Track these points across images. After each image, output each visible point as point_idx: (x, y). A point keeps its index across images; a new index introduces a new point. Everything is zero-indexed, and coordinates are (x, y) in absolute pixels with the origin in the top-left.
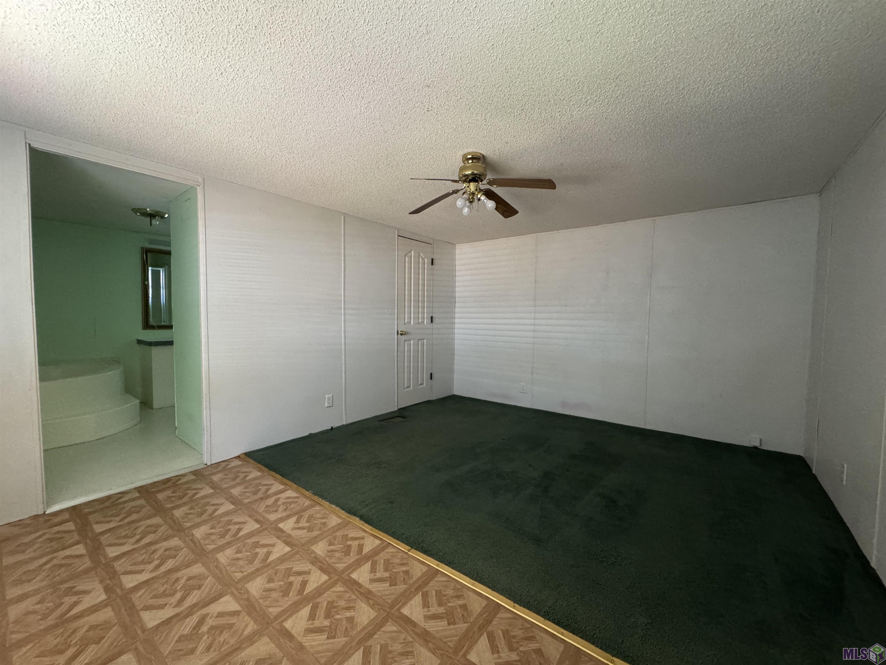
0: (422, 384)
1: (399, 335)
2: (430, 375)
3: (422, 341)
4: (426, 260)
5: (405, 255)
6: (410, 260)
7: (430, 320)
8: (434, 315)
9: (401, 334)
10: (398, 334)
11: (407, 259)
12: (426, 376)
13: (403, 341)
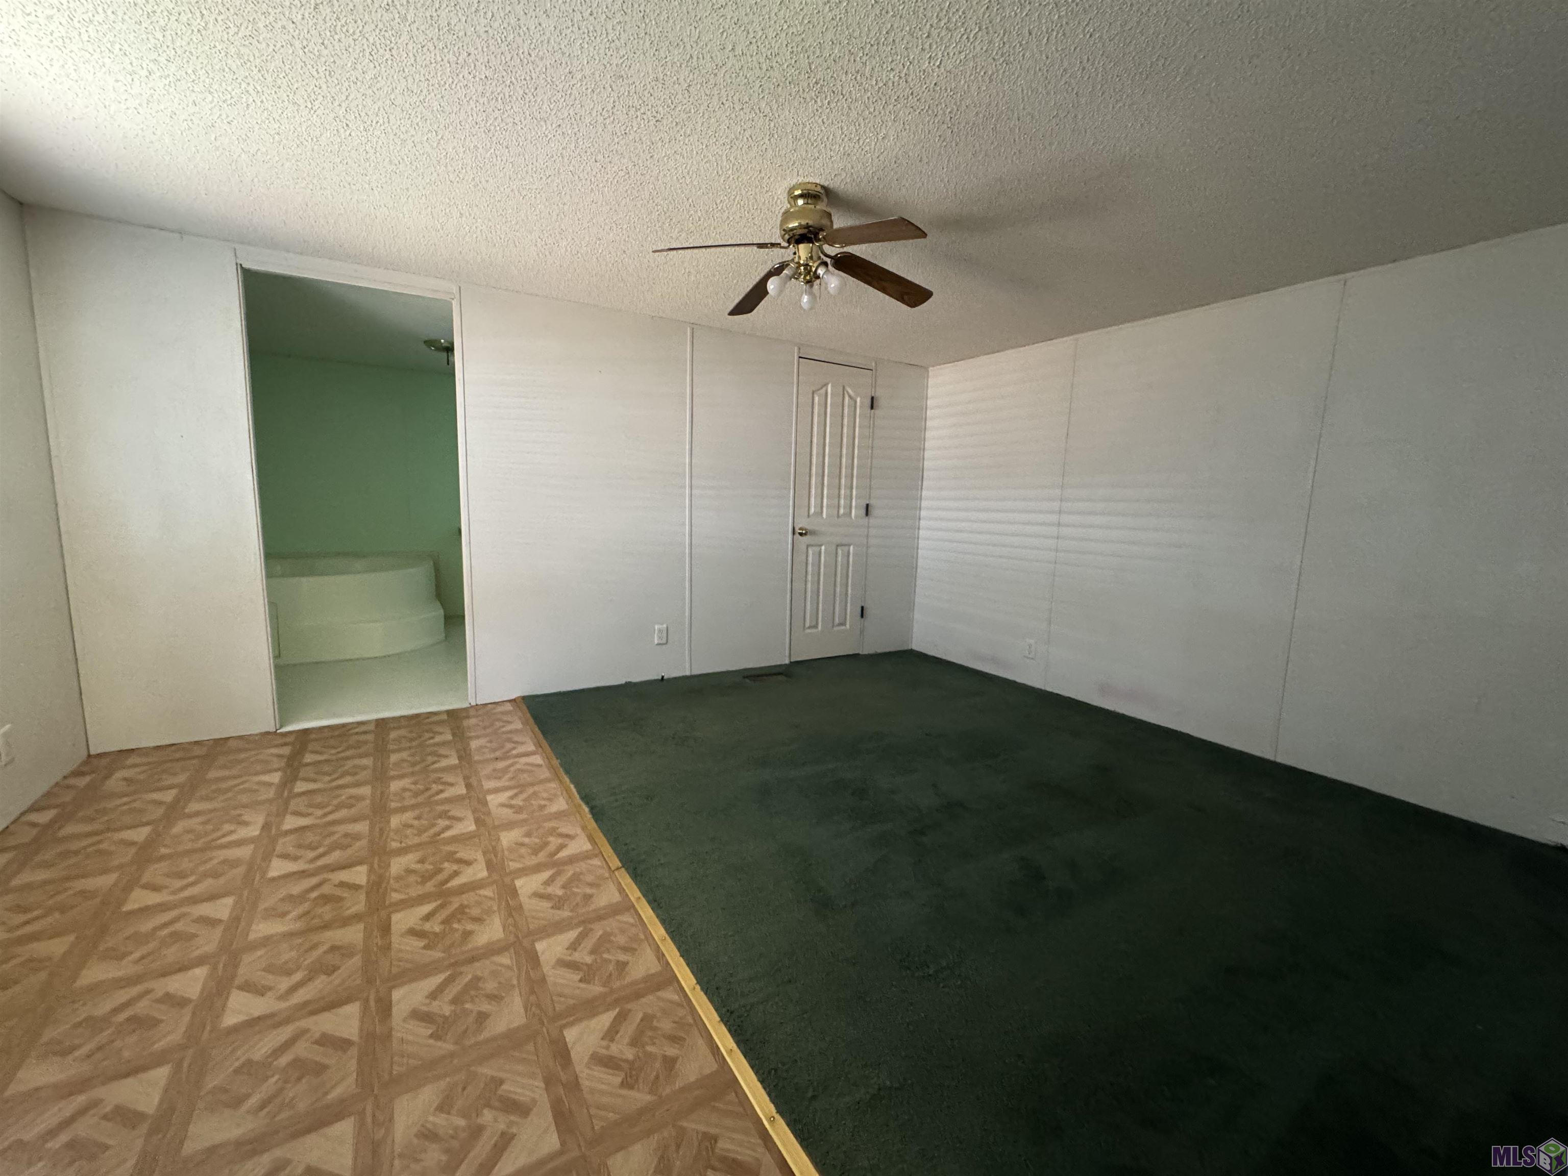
0: (843, 624)
1: (797, 536)
2: (860, 610)
3: (846, 548)
4: (858, 400)
5: (813, 393)
6: (823, 402)
7: (864, 511)
8: (873, 502)
9: (801, 534)
10: (794, 533)
11: (816, 399)
12: (852, 610)
13: (804, 547)
